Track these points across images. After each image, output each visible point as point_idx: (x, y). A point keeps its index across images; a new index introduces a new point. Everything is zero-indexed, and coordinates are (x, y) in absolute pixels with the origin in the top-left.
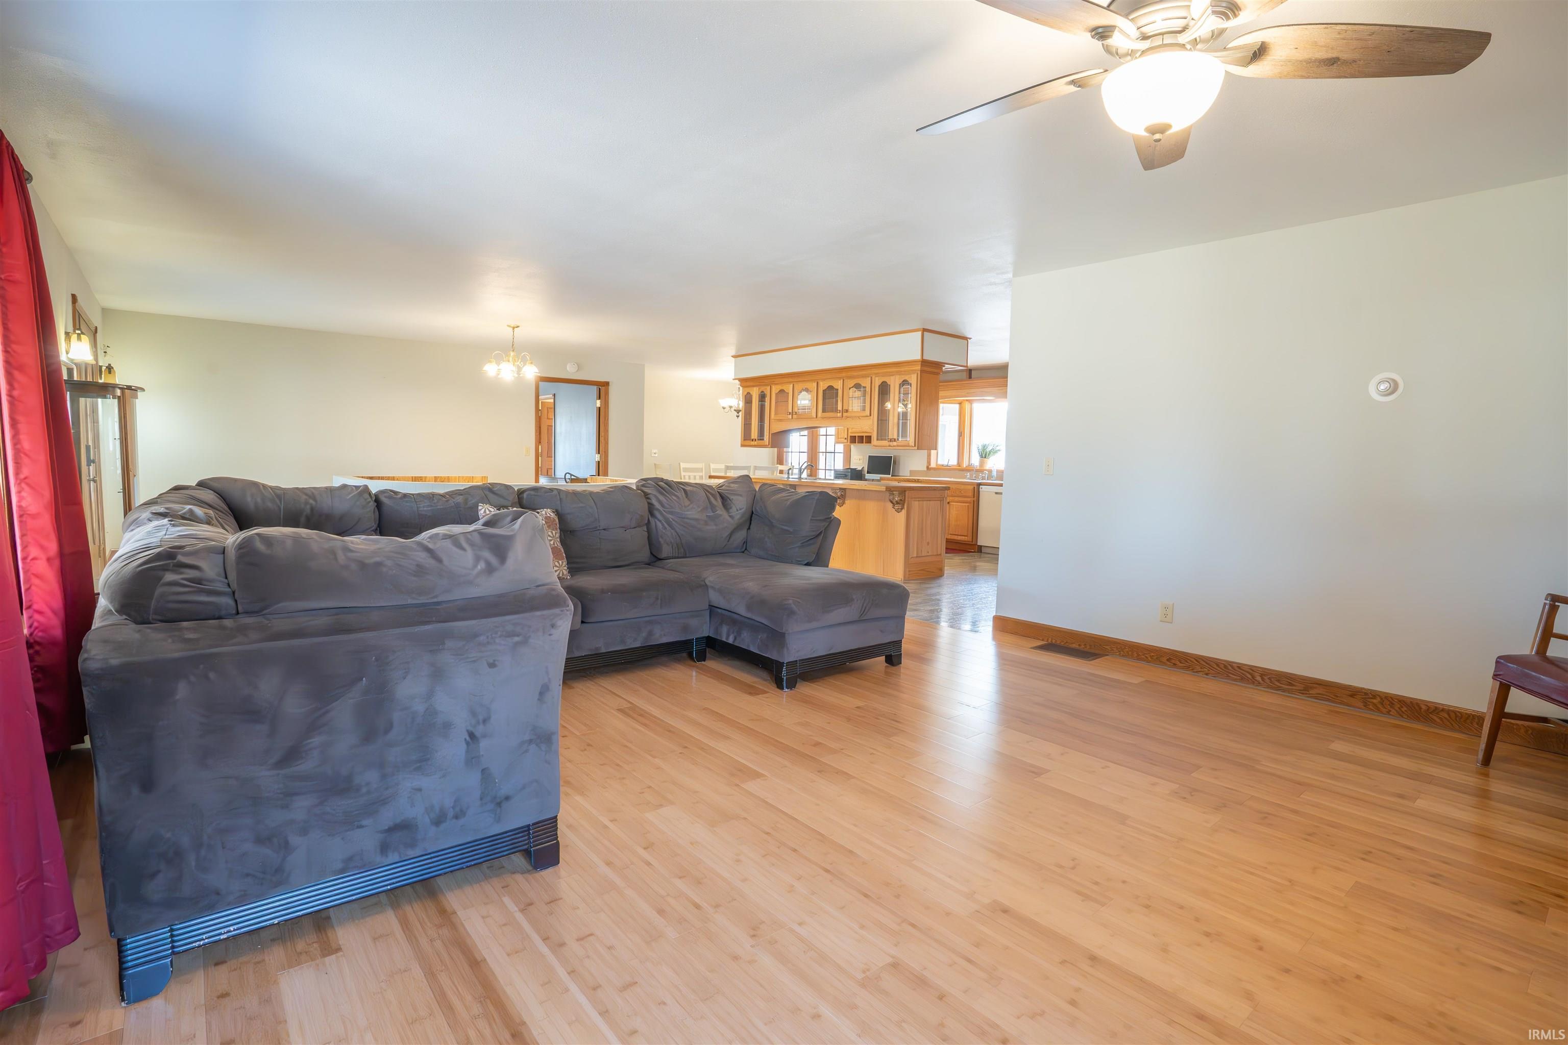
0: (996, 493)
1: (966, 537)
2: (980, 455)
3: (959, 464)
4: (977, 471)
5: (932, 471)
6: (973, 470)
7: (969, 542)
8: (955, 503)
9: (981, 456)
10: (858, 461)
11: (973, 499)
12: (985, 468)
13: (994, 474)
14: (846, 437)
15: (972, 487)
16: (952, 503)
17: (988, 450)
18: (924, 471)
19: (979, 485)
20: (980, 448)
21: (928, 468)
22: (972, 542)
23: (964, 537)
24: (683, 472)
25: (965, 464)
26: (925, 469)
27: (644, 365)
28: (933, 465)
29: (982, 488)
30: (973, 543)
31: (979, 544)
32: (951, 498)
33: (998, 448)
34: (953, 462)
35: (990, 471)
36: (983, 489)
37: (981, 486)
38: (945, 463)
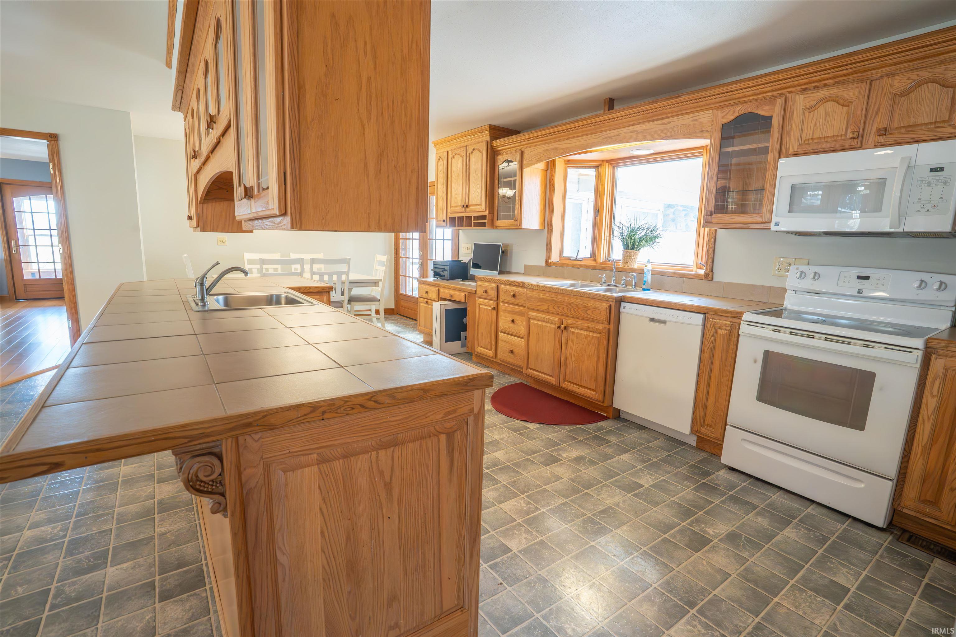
0: (652, 320)
1: (593, 393)
2: (624, 245)
3: (594, 256)
4: (619, 270)
5: (553, 267)
6: (611, 269)
7: (598, 401)
8: (576, 331)
9: (626, 247)
10: (466, 251)
11: (607, 326)
12: (631, 267)
13: (648, 277)
14: (444, 218)
15: (607, 305)
16: (572, 330)
17: (637, 237)
18: (541, 266)
19: (621, 300)
20: (626, 232)
21: (547, 262)
22: (603, 402)
23: (589, 391)
24: (248, 264)
25: (602, 257)
26: (543, 263)
27: (128, 113)
28: (555, 258)
29: (624, 308)
30: (605, 405)
31: (615, 405)
32: (570, 321)
33: (654, 234)
34: (585, 253)
35: (641, 272)
36: (627, 309)
37: (623, 304)
38: (573, 255)
